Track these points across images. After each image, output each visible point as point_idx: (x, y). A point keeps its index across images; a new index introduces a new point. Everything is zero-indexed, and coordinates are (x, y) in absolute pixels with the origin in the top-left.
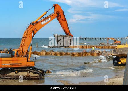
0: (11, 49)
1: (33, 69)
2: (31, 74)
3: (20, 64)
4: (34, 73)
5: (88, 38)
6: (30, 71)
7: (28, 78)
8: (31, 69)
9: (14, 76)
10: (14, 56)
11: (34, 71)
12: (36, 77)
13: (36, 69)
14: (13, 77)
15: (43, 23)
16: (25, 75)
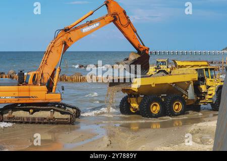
0: (21, 71)
2: (57, 115)
3: (32, 97)
4: (62, 113)
6: (54, 110)
7: (52, 121)
8: (57, 106)
9: (28, 119)
10: (27, 83)
11: (63, 110)
13: (65, 106)
14: (26, 121)
15: (85, 30)
16: (46, 117)
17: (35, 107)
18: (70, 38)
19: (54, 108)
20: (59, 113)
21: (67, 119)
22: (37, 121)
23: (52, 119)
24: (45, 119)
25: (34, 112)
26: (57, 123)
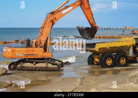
0: (28, 39)
1: (51, 60)
2: (50, 65)
3: (35, 55)
4: (53, 64)
5: (110, 28)
6: (48, 62)
7: (46, 69)
8: (50, 60)
9: (32, 68)
10: (32, 46)
11: (53, 63)
12: (55, 69)
13: (55, 60)
14: (31, 69)
15: (64, 12)
16: (43, 66)
17: (36, 61)
18: (55, 18)
19: (48, 61)
20: (51, 64)
21: (55, 68)
22: (38, 69)
23: (47, 68)
24: (42, 68)
25: (36, 64)
26: (50, 70)
